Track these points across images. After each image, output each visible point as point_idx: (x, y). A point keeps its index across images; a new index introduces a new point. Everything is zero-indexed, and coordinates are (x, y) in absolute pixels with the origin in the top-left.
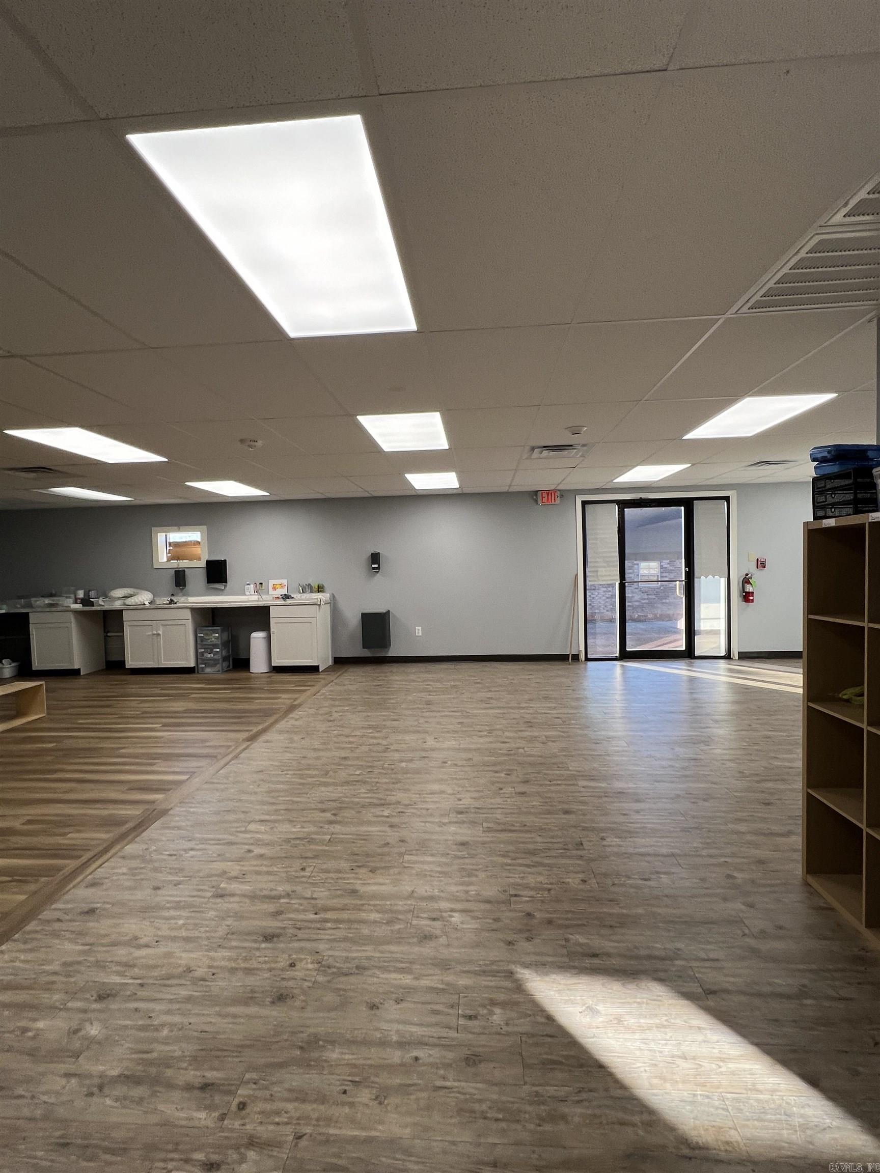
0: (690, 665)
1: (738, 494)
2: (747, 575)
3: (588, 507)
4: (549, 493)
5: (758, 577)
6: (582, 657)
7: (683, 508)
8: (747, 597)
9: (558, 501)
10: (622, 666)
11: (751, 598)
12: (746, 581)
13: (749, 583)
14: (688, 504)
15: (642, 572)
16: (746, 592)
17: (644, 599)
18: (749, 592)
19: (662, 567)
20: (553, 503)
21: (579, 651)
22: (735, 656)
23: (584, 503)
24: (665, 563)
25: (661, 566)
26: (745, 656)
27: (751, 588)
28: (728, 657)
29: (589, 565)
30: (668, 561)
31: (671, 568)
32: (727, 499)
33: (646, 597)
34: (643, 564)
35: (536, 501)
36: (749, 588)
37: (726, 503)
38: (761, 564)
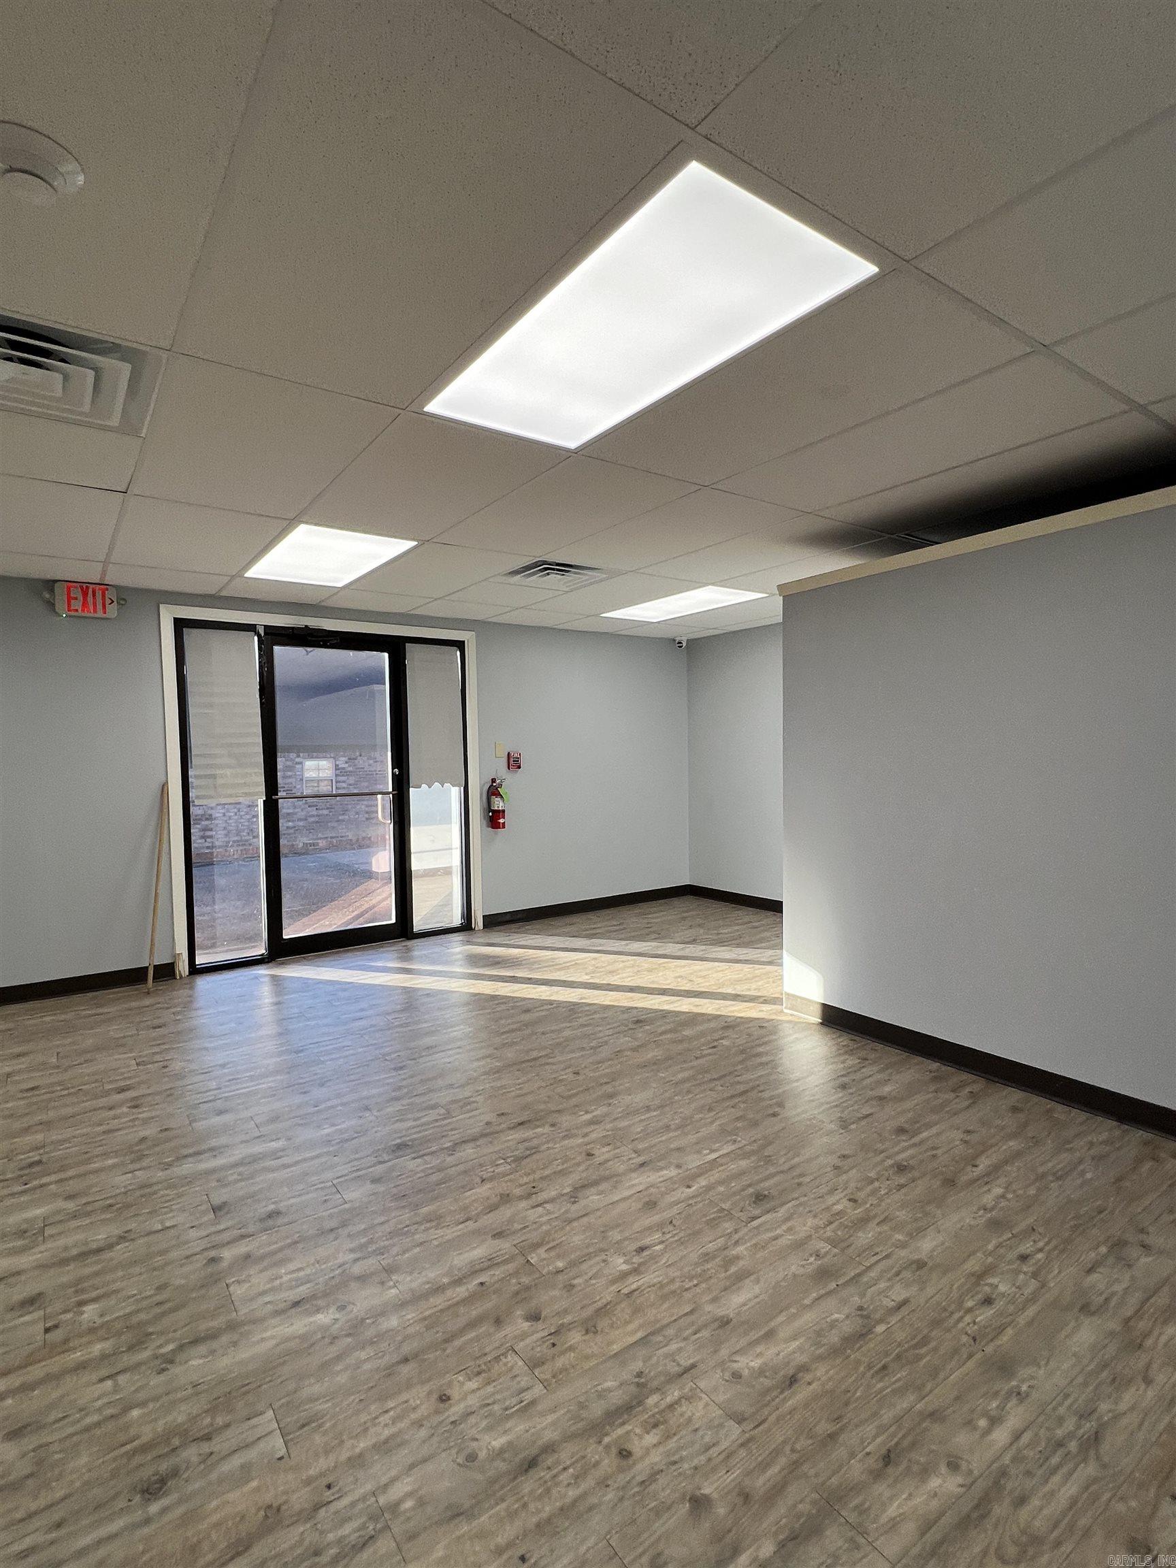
0: (406, 956)
1: (477, 637)
2: (493, 781)
3: (190, 635)
4: (86, 589)
5: (512, 784)
6: (183, 967)
7: (386, 655)
8: (494, 819)
9: (112, 611)
10: (274, 978)
11: (501, 821)
12: (493, 791)
13: (499, 795)
14: (395, 647)
15: (307, 775)
16: (494, 812)
17: (313, 816)
18: (498, 811)
19: (337, 767)
20: (100, 614)
21: (176, 956)
22: (478, 922)
23: (180, 625)
24: (342, 761)
25: (336, 765)
26: (494, 922)
27: (501, 804)
28: (466, 926)
29: (195, 761)
30: (346, 759)
31: (351, 769)
32: (460, 645)
33: (315, 813)
34: (309, 764)
35: (51, 605)
36: (498, 804)
37: (458, 653)
38: (513, 763)
